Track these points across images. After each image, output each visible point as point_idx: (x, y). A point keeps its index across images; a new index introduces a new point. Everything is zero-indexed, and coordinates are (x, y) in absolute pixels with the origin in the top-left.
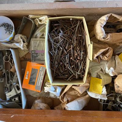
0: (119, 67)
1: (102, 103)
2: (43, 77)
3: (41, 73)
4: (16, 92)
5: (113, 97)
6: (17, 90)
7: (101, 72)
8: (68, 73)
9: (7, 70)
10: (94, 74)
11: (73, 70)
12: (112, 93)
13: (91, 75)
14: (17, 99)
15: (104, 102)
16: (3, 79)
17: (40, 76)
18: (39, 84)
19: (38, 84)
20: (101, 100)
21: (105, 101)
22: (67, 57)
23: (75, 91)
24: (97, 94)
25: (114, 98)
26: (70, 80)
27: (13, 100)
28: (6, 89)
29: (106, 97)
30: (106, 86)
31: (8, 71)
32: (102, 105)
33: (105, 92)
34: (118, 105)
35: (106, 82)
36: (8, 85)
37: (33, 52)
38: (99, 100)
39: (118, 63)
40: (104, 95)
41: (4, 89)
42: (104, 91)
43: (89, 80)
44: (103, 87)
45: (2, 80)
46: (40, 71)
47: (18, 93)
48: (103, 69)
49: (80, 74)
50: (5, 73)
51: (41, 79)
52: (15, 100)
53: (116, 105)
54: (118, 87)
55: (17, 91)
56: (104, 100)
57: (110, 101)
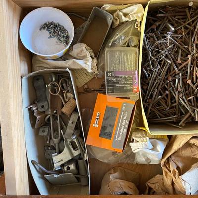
2: (127, 122)
3: (124, 116)
4: (71, 154)
6: (72, 149)
9: (55, 111)
14: (72, 167)
16: (46, 130)
17: (122, 122)
18: (120, 137)
19: (118, 137)
22: (179, 79)
23: (192, 149)
27: (66, 169)
28: (49, 148)
31: (56, 113)
36: (56, 141)
37: (110, 74)
41: (46, 148)
45: (43, 131)
46: (122, 111)
47: (75, 155)
50: (50, 117)
51: (124, 128)
52: (68, 168)
55: (73, 151)
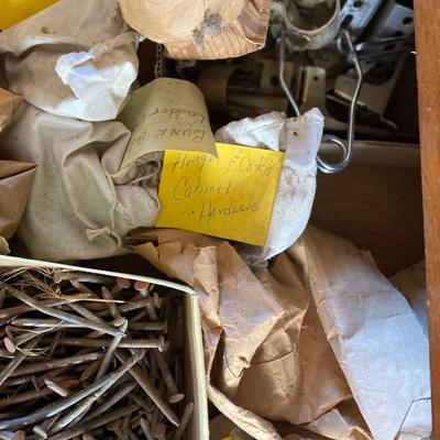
0: (83, 26)
1: (349, 148)
5: (304, 74)
7: (112, 156)
8: (127, 412)
10: (126, 209)
11: (92, 381)
12: (275, 80)
13: (142, 229)
15: (343, 135)
20: (324, 156)
21: (336, 124)
23: (270, 352)
24: (284, 183)
25: (310, 70)
26: (180, 397)
29: (301, 120)
30: (220, 117)
32: (361, 145)
33: (269, 128)
34: (355, 44)
35: (184, 117)
38: (327, 169)
39: (45, 31)
40: (285, 129)
42: (256, 133)
43: (176, 246)
44: (232, 142)
48: (86, 140)
49: (123, 323)
53: (359, 53)
54: (212, 19)
56: (326, 131)
57: (331, 92)
